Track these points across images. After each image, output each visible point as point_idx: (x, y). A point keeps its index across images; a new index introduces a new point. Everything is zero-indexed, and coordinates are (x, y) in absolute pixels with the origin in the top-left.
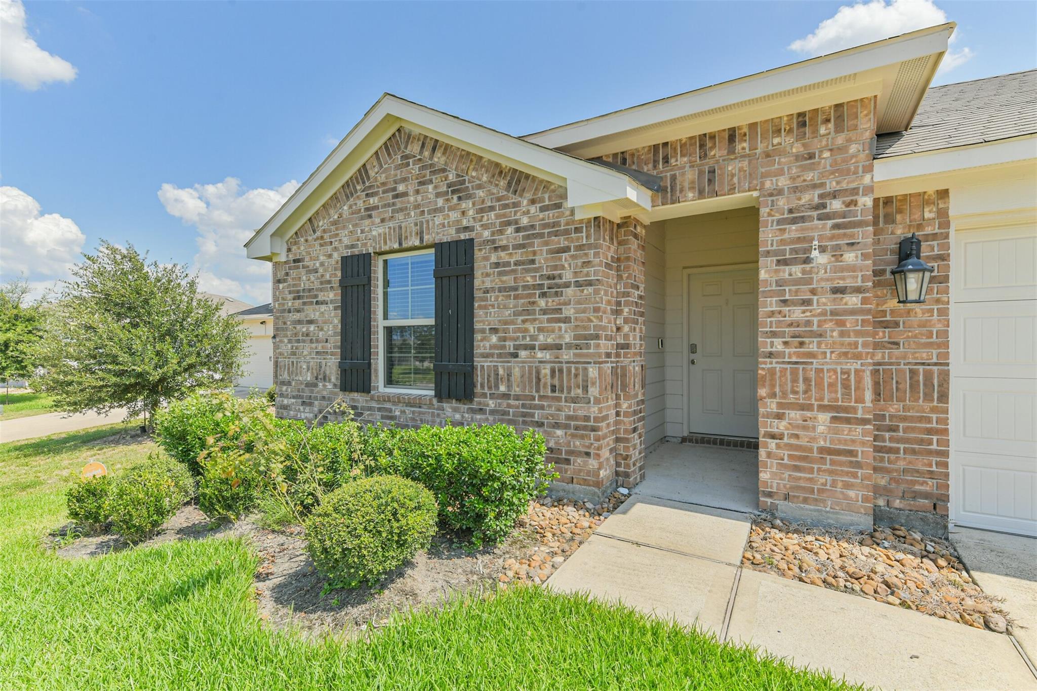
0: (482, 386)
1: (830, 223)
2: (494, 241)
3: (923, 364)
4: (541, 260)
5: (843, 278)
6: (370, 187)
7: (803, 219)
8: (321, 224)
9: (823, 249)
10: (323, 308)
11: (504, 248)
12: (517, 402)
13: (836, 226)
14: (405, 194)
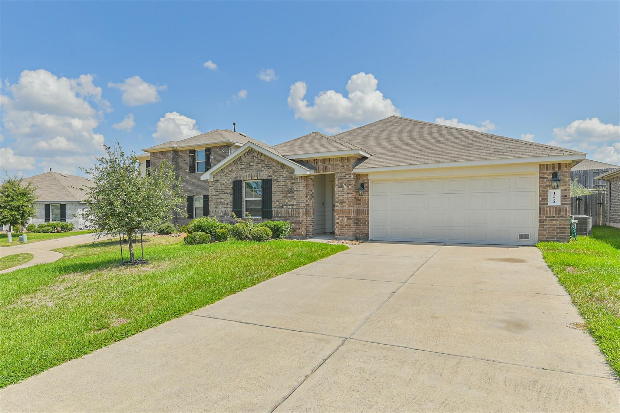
0: (274, 215)
1: (347, 180)
2: (277, 180)
3: (365, 208)
4: (289, 185)
5: (349, 191)
6: (242, 163)
7: (342, 179)
8: (225, 171)
9: (345, 185)
10: (226, 195)
11: (280, 182)
12: (283, 218)
13: (347, 181)
14: (252, 166)
